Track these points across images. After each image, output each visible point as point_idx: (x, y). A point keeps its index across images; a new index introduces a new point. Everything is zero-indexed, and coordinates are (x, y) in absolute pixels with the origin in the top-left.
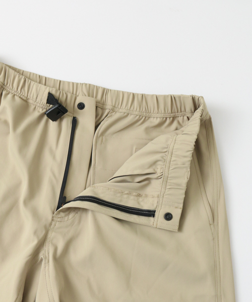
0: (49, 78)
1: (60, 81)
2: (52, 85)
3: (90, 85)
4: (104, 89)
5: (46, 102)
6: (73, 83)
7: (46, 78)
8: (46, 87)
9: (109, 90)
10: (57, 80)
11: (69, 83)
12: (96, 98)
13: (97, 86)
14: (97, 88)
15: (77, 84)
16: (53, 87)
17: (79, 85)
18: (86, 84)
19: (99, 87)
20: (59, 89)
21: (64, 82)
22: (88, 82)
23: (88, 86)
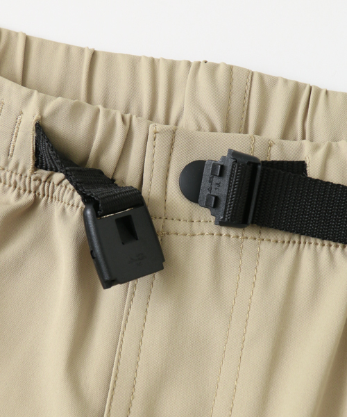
0: (43, 43)
1: (94, 55)
2: (53, 80)
3: (231, 69)
4: (297, 89)
5: (31, 163)
6: (153, 63)
7: (27, 40)
8: (25, 90)
9: (318, 91)
10: (82, 50)
11: (134, 62)
12: (258, 131)
13: (261, 77)
14: (266, 84)
15: (172, 67)
16: (60, 94)
17: (180, 72)
18: (213, 68)
19: (274, 80)
20: (89, 99)
21: (111, 57)
22: (224, 55)
23: (221, 75)
